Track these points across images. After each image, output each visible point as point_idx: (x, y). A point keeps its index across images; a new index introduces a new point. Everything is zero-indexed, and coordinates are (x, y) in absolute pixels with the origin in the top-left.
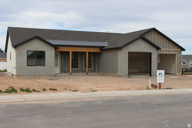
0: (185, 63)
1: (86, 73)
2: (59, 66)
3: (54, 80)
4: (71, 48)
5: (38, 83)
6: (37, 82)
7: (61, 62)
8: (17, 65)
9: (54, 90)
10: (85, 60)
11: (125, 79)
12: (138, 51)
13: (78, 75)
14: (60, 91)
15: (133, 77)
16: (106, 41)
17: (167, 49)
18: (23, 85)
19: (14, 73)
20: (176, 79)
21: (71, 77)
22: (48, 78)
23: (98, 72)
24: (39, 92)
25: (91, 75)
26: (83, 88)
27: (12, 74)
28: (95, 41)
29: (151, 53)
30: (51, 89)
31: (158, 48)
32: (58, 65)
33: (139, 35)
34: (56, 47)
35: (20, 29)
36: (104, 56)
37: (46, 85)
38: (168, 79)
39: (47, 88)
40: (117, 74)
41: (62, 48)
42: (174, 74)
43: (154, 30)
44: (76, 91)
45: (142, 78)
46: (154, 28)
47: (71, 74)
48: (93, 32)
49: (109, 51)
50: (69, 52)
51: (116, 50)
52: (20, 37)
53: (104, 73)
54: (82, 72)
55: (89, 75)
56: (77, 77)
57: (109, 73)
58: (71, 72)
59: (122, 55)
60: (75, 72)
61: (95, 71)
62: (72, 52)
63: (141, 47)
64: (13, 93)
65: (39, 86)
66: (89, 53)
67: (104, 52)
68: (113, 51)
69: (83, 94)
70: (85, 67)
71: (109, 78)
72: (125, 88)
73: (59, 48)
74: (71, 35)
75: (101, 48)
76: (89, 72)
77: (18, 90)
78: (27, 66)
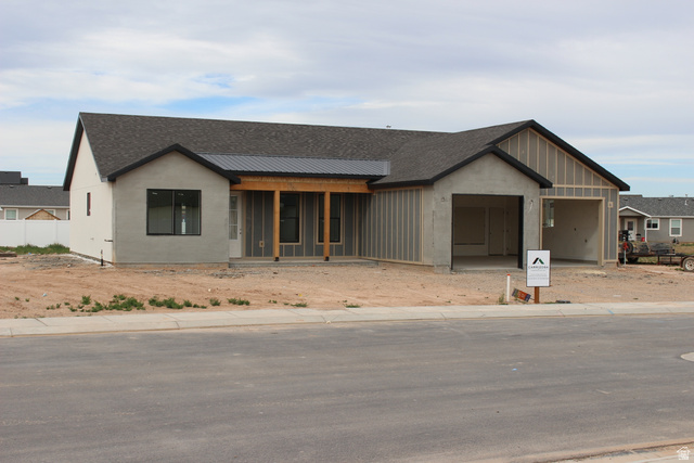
0: (655, 226)
1: (324, 257)
2: (239, 236)
3: (230, 276)
4: (279, 180)
5: (189, 287)
6: (185, 283)
7: (248, 222)
8: (116, 232)
9: (241, 303)
10: (322, 218)
11: (441, 276)
12: (483, 192)
13: (298, 265)
14: (260, 306)
15: (466, 271)
16: (386, 158)
17: (574, 186)
18: (147, 290)
19: (108, 257)
20: (597, 278)
21: (279, 269)
22: (211, 272)
23: (360, 255)
24: (203, 307)
25: (340, 265)
26: (321, 300)
27: (102, 261)
28: (352, 156)
29: (521, 199)
30: (233, 302)
31: (544, 184)
32: (239, 231)
33: (487, 142)
34: (233, 178)
35: (117, 118)
36: (379, 206)
37: (213, 291)
38: (571, 277)
39: (222, 298)
40: (417, 260)
41: (251, 179)
42: (595, 263)
43: (532, 127)
44: (304, 306)
45: (493, 272)
46: (533, 121)
47: (277, 259)
48: (344, 128)
49: (395, 192)
50: (272, 193)
51: (414, 188)
52: (122, 145)
53: (379, 257)
54: (310, 254)
55: (333, 265)
56: (299, 269)
57: (394, 258)
58: (277, 254)
59: (433, 203)
60: (288, 253)
61: (349, 253)
62: (282, 193)
63: (491, 180)
64: (134, 310)
65: (194, 292)
66: (332, 194)
67: (379, 193)
68: (406, 191)
69: (325, 313)
70: (321, 240)
71: (393, 273)
72: (439, 300)
73: (243, 179)
74: (276, 137)
75: (371, 181)
76: (331, 254)
77: (146, 304)
78: (148, 234)
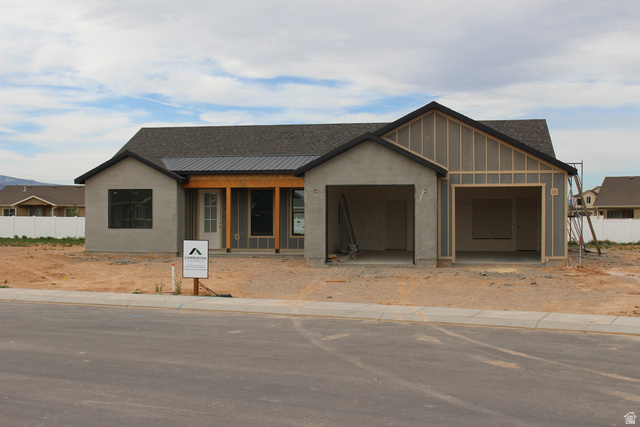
1: (275, 250)
2: (218, 230)
4: (230, 178)
7: (224, 217)
11: (314, 269)
17: (499, 172)
41: (204, 178)
47: (228, 250)
50: (224, 189)
58: (228, 245)
62: (233, 190)
66: (282, 190)
78: (109, 227)
